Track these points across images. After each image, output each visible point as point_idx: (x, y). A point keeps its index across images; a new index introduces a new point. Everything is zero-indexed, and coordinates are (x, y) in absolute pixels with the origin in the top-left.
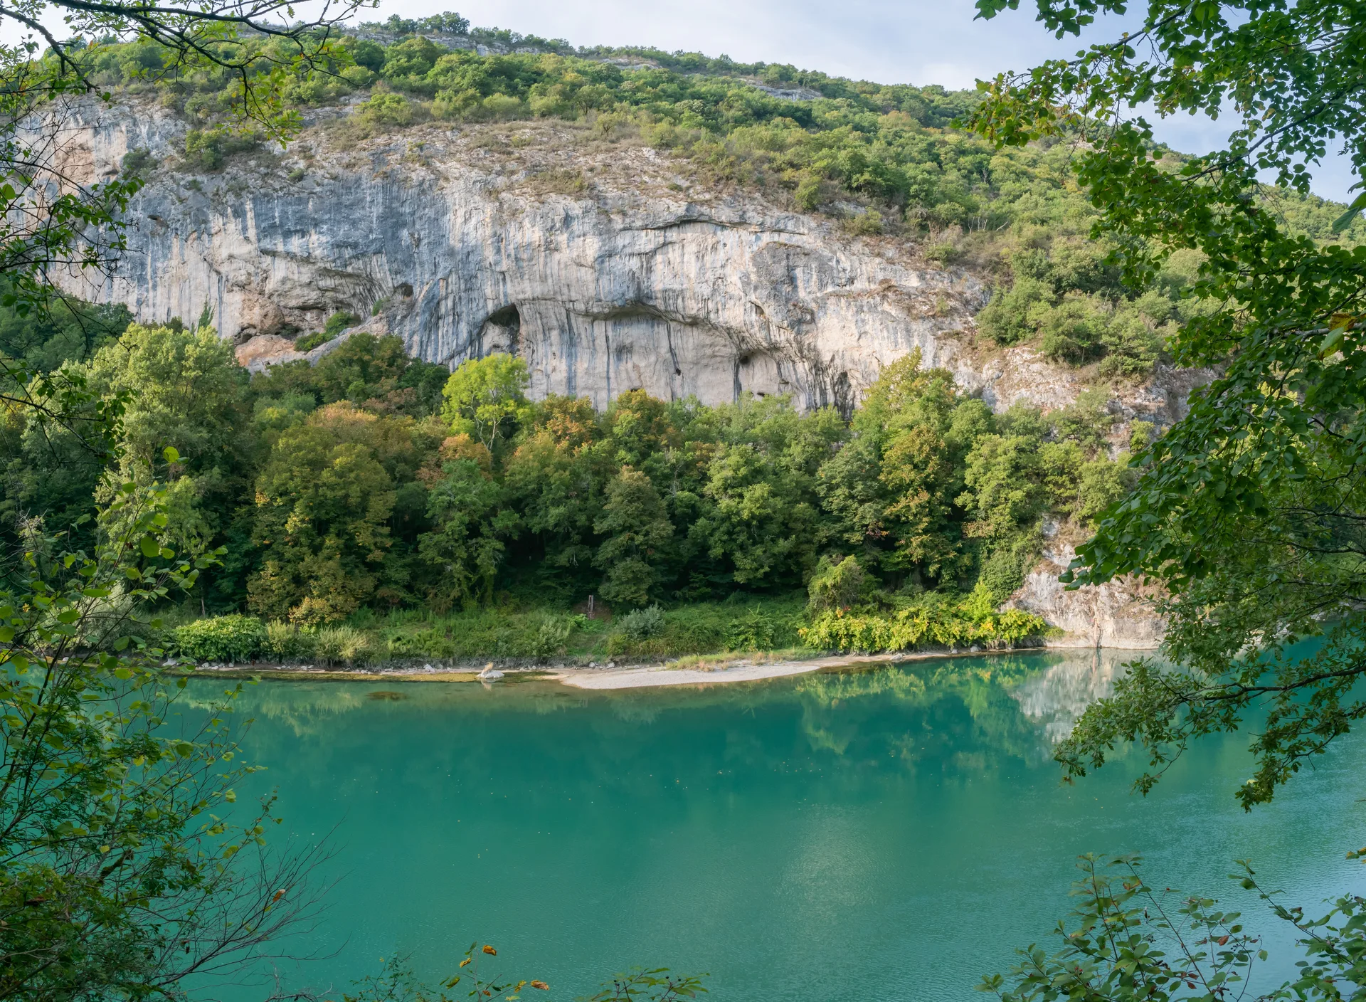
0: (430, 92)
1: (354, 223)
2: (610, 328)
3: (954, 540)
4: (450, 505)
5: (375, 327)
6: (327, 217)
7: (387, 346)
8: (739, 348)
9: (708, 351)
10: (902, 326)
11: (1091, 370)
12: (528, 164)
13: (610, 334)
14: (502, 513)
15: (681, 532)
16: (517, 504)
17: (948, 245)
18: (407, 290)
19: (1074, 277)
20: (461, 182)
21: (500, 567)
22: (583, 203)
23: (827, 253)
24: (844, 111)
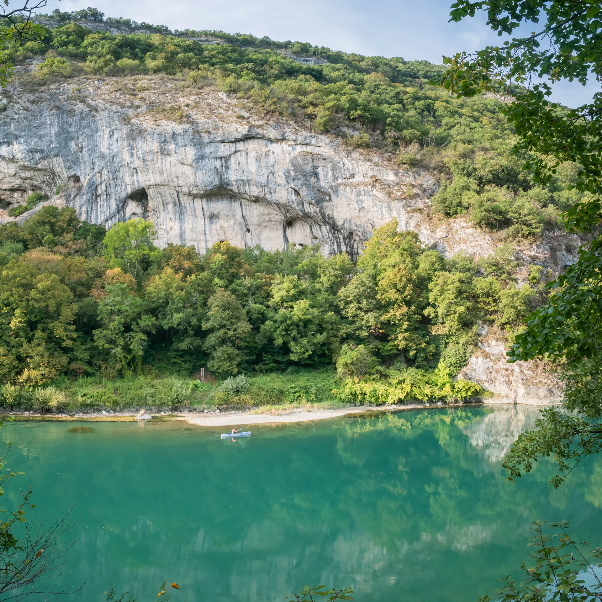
0: (83, 57)
1: (40, 138)
2: (204, 203)
3: (424, 336)
4: (112, 312)
5: (57, 202)
6: (24, 133)
7: (66, 213)
8: (286, 216)
9: (267, 218)
10: (386, 204)
11: (503, 233)
12: (148, 102)
13: (205, 207)
14: (144, 317)
15: (256, 330)
16: (153, 312)
17: (411, 155)
18: (77, 179)
19: (490, 176)
20: (106, 112)
21: (146, 351)
22: (183, 126)
23: (337, 159)
24: (342, 71)
